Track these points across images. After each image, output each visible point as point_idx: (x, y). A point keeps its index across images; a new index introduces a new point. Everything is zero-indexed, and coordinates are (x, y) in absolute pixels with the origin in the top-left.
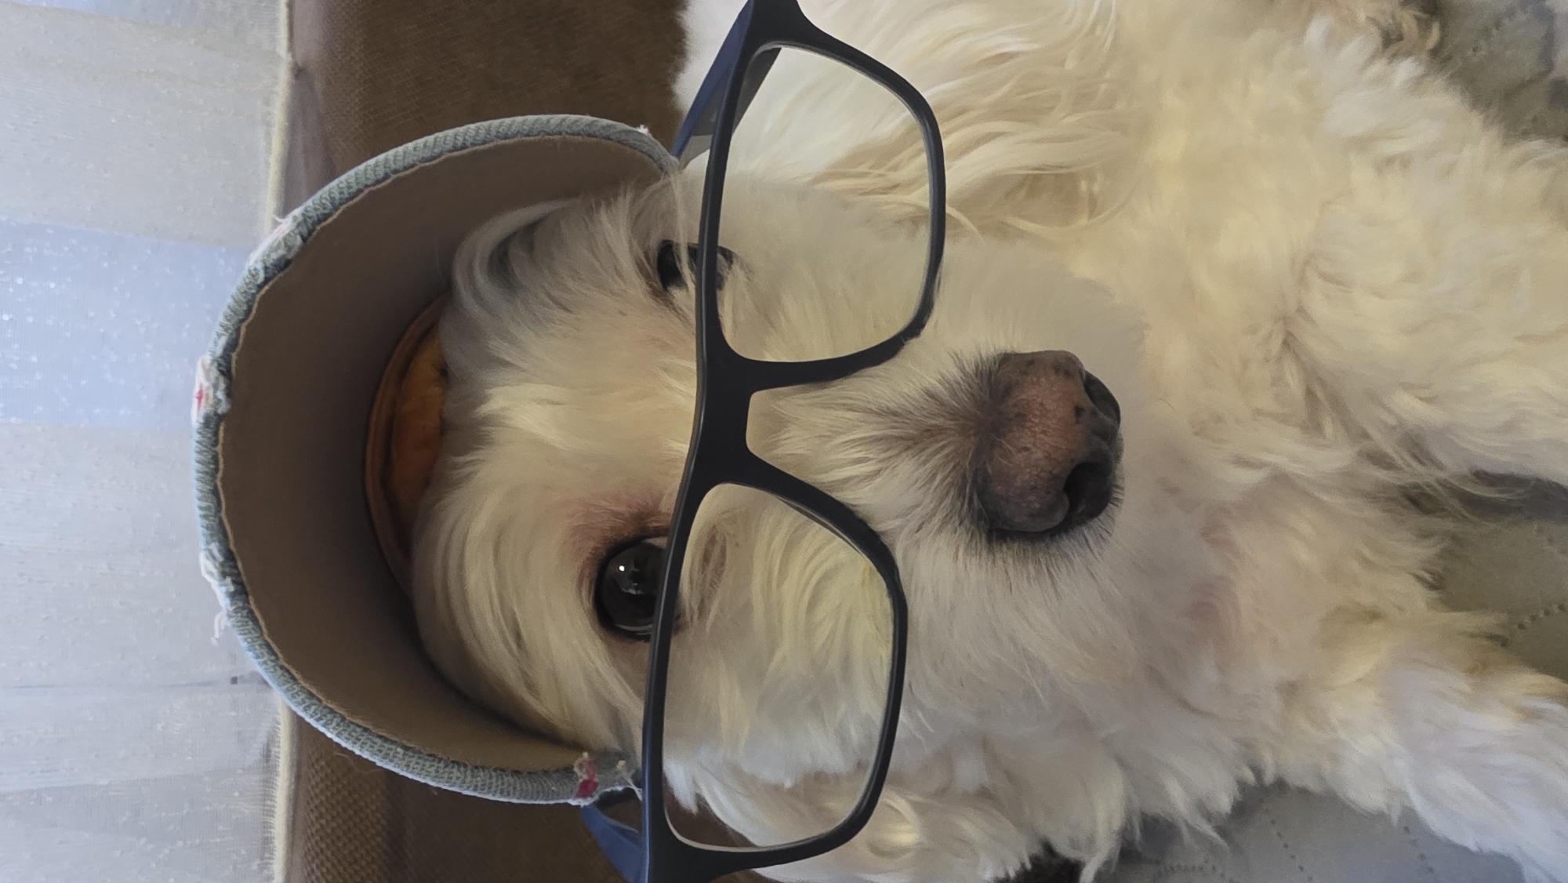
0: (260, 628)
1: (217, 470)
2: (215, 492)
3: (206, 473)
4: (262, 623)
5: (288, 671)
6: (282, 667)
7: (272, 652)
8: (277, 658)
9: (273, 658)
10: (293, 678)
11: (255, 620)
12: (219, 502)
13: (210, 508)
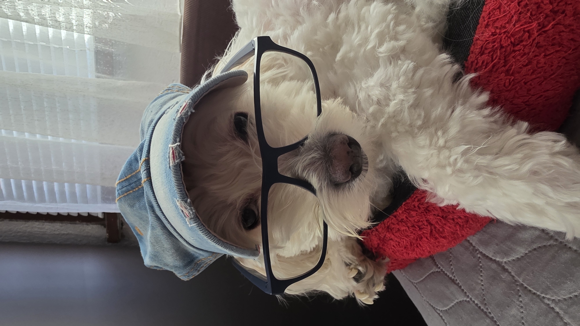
0: (200, 220)
5: (208, 231)
6: (207, 230)
7: (204, 226)
9: (204, 228)
10: (210, 232)
11: (198, 218)
12: (184, 187)
13: (182, 188)
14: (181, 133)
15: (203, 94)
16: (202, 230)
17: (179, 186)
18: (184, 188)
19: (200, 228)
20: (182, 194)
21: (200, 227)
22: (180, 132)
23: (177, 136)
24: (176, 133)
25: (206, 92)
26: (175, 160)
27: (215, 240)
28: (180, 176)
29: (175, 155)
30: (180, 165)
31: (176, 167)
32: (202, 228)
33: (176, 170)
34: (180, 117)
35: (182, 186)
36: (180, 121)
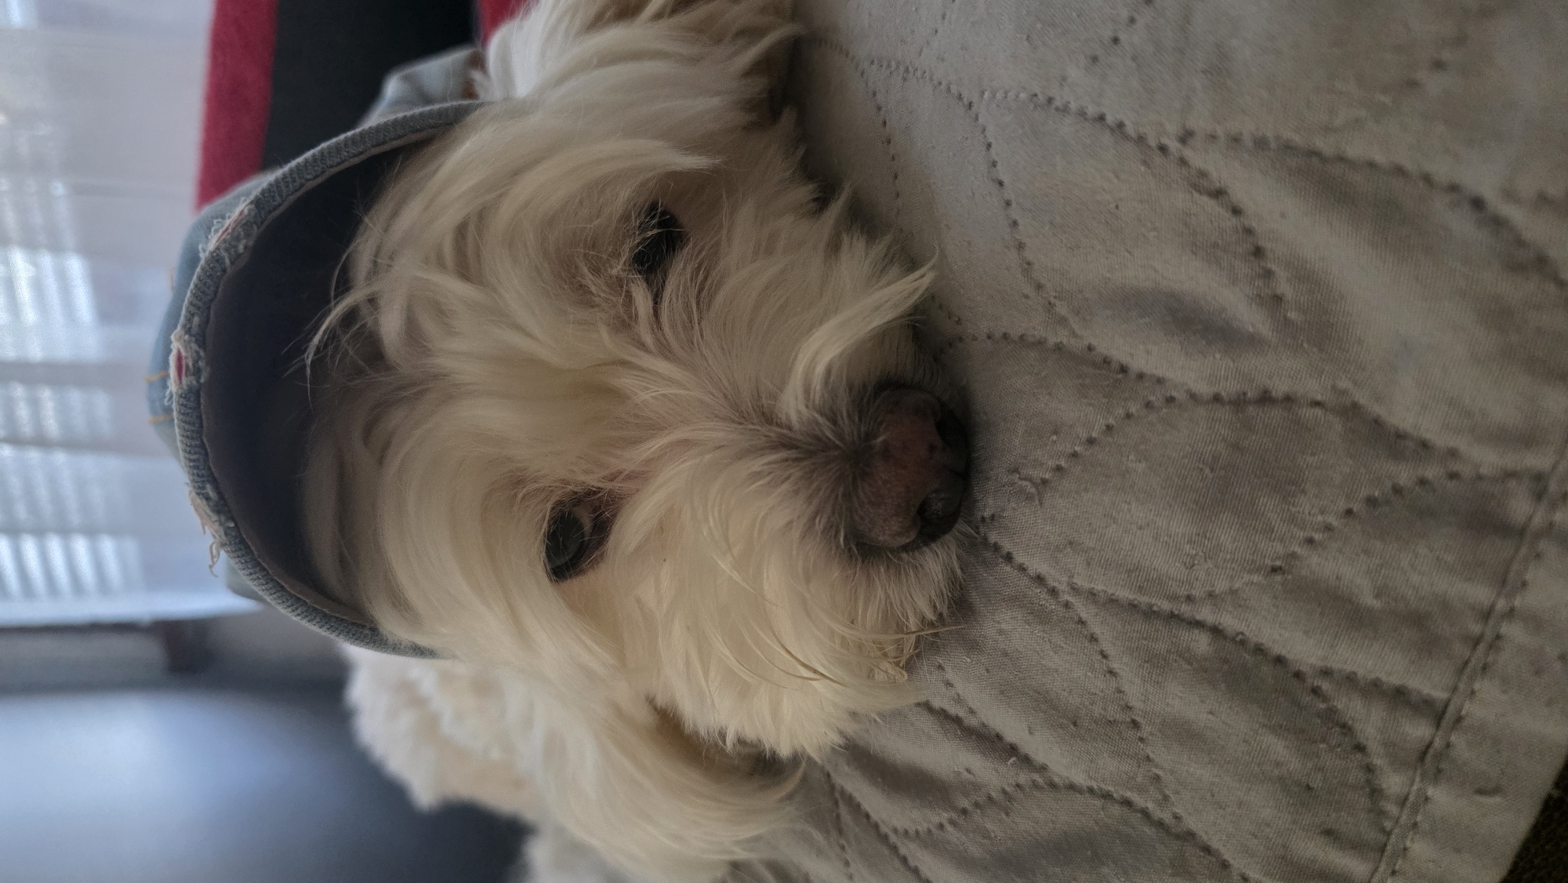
0: (252, 552)
1: (201, 426)
2: (203, 446)
3: (193, 431)
4: (255, 549)
5: (279, 584)
6: (272, 580)
7: (264, 569)
8: (268, 573)
10: (282, 587)
11: (247, 547)
12: (206, 454)
13: (198, 460)
14: (211, 301)
15: (302, 185)
16: (258, 578)
17: (190, 453)
18: (206, 461)
19: (251, 574)
20: (198, 475)
21: (252, 571)
22: (209, 297)
23: (199, 308)
24: (195, 301)
25: (316, 177)
26: (183, 377)
27: (297, 609)
28: (196, 425)
29: (184, 363)
30: (198, 392)
31: (185, 398)
32: (255, 573)
33: (185, 406)
34: (214, 252)
35: (200, 454)
36: (211, 265)
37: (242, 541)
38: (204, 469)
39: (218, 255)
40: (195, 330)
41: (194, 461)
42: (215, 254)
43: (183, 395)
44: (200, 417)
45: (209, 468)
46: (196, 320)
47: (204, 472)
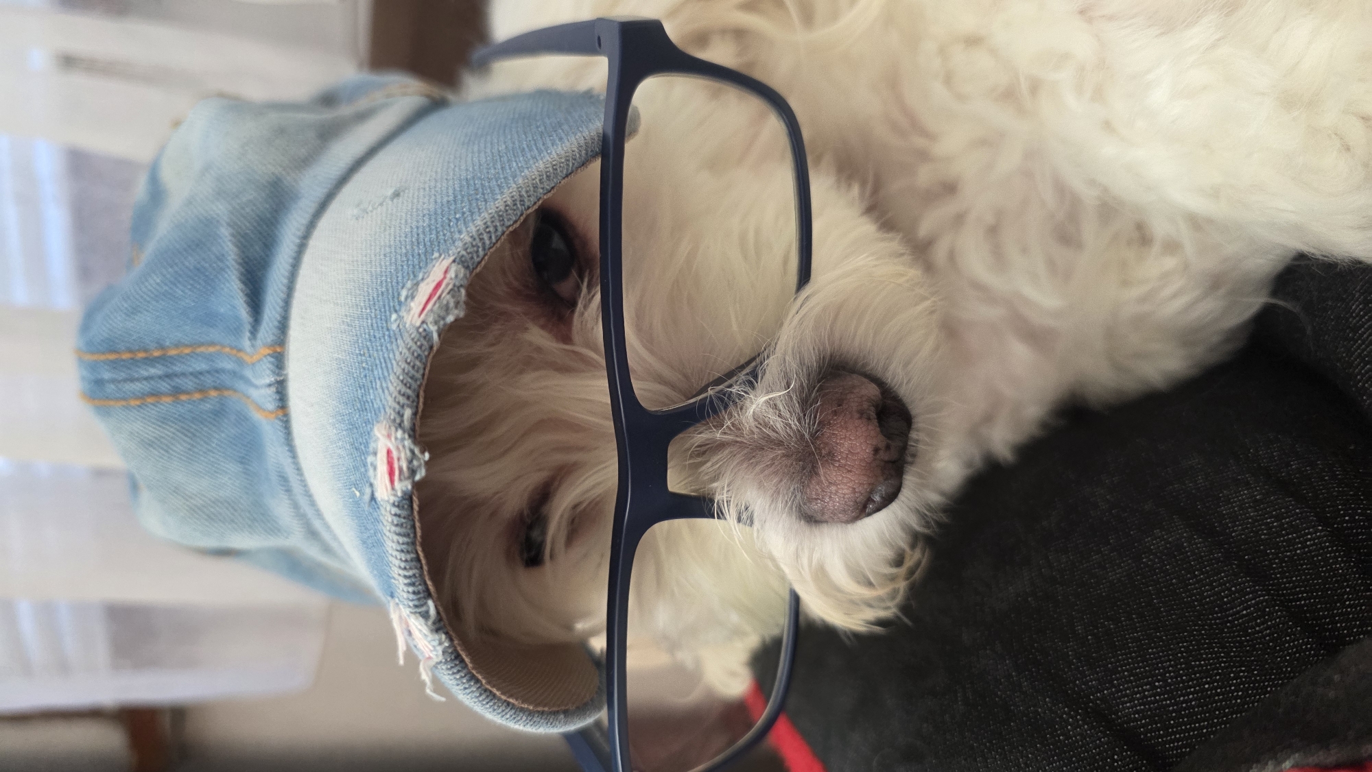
1: (415, 536)
2: (417, 558)
3: (407, 544)
4: (467, 660)
6: (486, 691)
7: (477, 681)
8: (482, 684)
11: (462, 662)
12: (421, 568)
13: (414, 575)
14: (419, 387)
16: (472, 692)
17: (405, 569)
18: (422, 575)
19: (465, 688)
20: (414, 593)
22: (418, 383)
23: (408, 398)
24: (404, 390)
26: (396, 484)
28: (409, 535)
29: (396, 466)
30: (411, 500)
31: (398, 506)
32: (471, 684)
33: (399, 516)
34: (420, 327)
35: (416, 568)
36: (419, 343)
37: (458, 657)
38: (420, 584)
39: (425, 330)
40: (407, 424)
41: (409, 577)
42: (421, 330)
43: (396, 504)
44: (414, 527)
45: (425, 584)
46: (408, 413)
47: (420, 587)
